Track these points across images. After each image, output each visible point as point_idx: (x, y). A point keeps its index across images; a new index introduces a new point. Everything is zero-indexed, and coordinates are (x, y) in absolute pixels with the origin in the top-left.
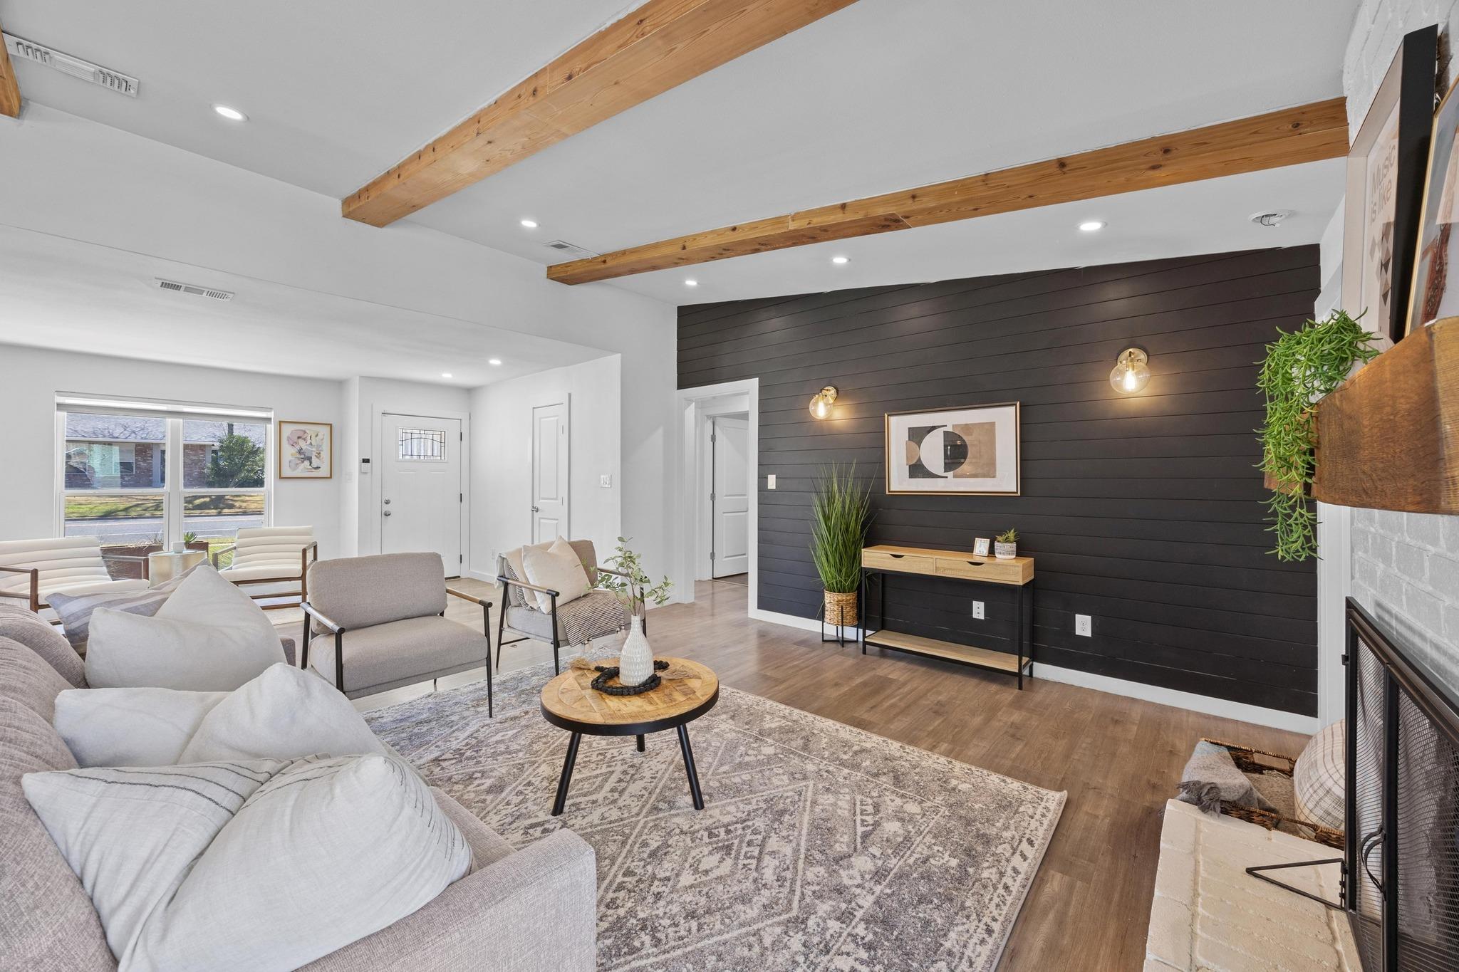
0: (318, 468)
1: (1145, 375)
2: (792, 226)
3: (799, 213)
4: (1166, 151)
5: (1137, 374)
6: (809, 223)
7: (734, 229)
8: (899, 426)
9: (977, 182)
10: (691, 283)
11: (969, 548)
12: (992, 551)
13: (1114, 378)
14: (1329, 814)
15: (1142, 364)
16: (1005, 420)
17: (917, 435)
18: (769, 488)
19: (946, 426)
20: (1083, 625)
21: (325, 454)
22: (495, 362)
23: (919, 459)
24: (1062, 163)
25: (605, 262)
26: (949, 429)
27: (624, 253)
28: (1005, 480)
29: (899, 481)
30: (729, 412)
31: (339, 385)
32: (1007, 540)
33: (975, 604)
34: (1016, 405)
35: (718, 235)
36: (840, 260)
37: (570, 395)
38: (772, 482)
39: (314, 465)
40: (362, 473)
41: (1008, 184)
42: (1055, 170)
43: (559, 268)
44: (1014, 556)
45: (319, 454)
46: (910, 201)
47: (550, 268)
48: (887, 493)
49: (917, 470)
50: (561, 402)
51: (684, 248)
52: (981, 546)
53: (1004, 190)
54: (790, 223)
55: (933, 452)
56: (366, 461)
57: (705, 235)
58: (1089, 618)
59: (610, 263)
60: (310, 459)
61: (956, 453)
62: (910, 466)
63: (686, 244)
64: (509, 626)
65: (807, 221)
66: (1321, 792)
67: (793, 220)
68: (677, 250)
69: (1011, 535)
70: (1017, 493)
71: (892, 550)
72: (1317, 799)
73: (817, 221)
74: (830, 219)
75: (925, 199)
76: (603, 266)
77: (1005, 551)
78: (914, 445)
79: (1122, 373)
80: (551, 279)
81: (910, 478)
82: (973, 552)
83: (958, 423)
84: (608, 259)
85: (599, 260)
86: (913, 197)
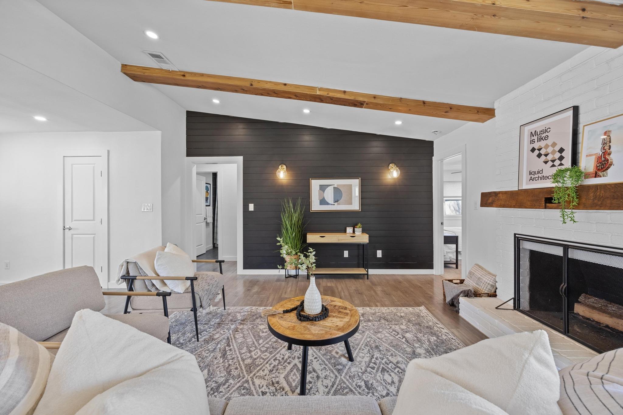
2: (318, 93)
3: (322, 88)
4: (451, 108)
6: (328, 94)
7: (285, 85)
8: (315, 184)
9: (398, 99)
10: (216, 101)
11: (345, 231)
14: (489, 289)
16: (355, 184)
17: (323, 188)
18: (250, 210)
19: (334, 185)
20: (379, 254)
22: (40, 118)
23: (324, 198)
24: (424, 102)
25: (183, 76)
26: (336, 186)
27: (202, 75)
28: (355, 206)
29: (316, 206)
30: (205, 171)
32: (359, 227)
33: (345, 252)
34: (359, 179)
35: (275, 85)
36: (306, 111)
37: (108, 151)
38: (251, 207)
41: (408, 104)
42: (422, 104)
43: (135, 68)
44: (361, 233)
46: (373, 99)
48: (311, 211)
49: (323, 202)
50: (100, 155)
51: (251, 85)
52: (349, 230)
53: (406, 105)
54: (318, 91)
55: (329, 195)
57: (267, 82)
58: (381, 251)
59: (188, 78)
61: (338, 195)
62: (320, 200)
64: (133, 309)
65: (326, 93)
66: (487, 284)
67: (319, 90)
68: (248, 84)
69: (360, 225)
70: (359, 210)
71: (320, 234)
72: (486, 286)
73: (331, 94)
74: (338, 95)
75: (379, 100)
76: (182, 78)
77: (358, 231)
78: (321, 192)
80: (125, 73)
82: (346, 232)
83: (338, 184)
84: (187, 75)
85: (179, 73)
86: (375, 98)
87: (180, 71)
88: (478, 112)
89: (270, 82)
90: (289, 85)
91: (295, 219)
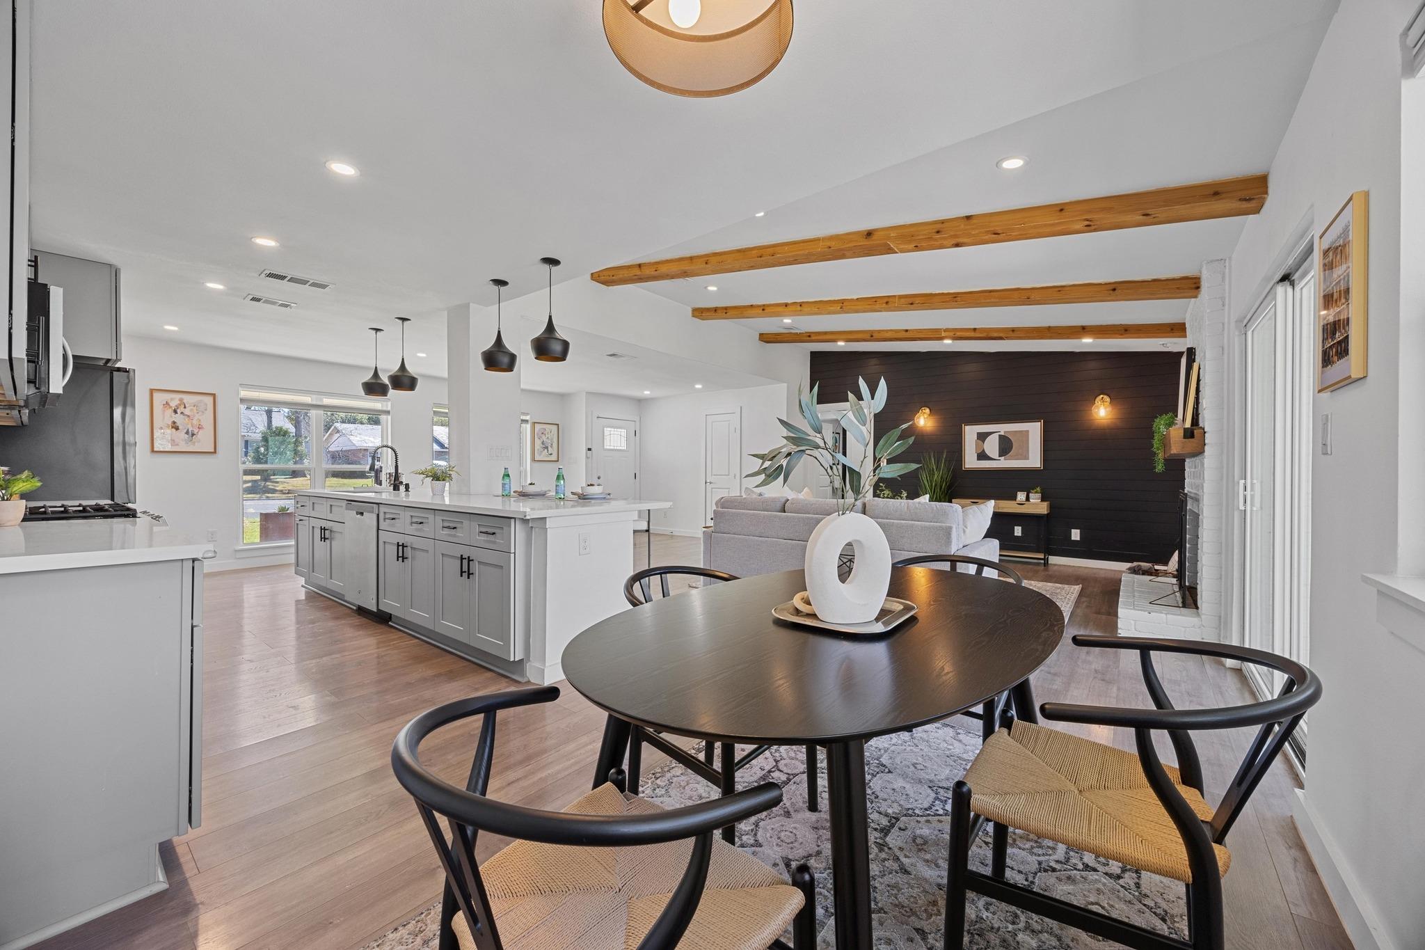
0: (551, 454)
1: (1109, 409)
4: (1126, 330)
5: (1105, 408)
6: (954, 335)
7: (907, 331)
8: (970, 433)
9: (1045, 329)
11: (1014, 498)
12: (1028, 499)
13: (1094, 409)
15: (1108, 403)
16: (1034, 430)
17: (982, 437)
19: (1000, 432)
20: (1076, 535)
21: (555, 445)
23: (984, 450)
25: (809, 336)
26: (1002, 433)
28: (1034, 460)
29: (971, 461)
31: (563, 397)
32: (1036, 492)
33: (1016, 528)
34: (1041, 422)
35: (896, 333)
37: (741, 408)
39: (550, 452)
40: (587, 457)
42: (1080, 329)
43: (770, 335)
44: (1040, 500)
45: (551, 447)
46: (1011, 333)
47: (761, 335)
48: (964, 468)
49: (982, 456)
50: (733, 412)
51: (872, 336)
52: (1021, 496)
53: (1058, 334)
55: (992, 446)
56: (590, 449)
57: (887, 331)
58: (1078, 531)
59: (813, 338)
60: (547, 448)
61: (1006, 446)
62: (978, 453)
63: (874, 334)
65: (953, 333)
68: (866, 336)
69: (1038, 489)
70: (1041, 467)
73: (959, 334)
74: (967, 334)
76: (808, 338)
77: (1035, 498)
78: (980, 442)
79: (1098, 408)
80: (762, 340)
81: (978, 460)
82: (1017, 499)
83: (1006, 430)
84: (812, 335)
85: (805, 335)
86: (1013, 331)
87: (806, 333)
88: (1172, 329)
89: (891, 330)
90: (911, 330)
91: (937, 477)
